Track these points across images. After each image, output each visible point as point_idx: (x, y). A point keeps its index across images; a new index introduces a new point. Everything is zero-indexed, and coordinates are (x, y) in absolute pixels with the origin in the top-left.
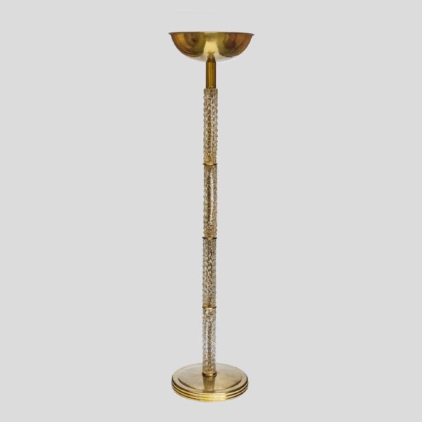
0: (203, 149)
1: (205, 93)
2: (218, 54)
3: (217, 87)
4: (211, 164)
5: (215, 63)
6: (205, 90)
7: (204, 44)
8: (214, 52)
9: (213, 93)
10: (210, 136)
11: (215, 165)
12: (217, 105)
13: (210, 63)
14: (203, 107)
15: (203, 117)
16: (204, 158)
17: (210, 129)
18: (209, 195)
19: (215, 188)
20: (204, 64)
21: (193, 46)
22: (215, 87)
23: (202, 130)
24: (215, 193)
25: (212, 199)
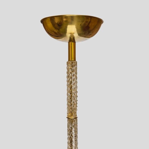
0: (66, 106)
1: (67, 65)
2: (77, 35)
3: (77, 60)
4: (72, 118)
5: (75, 42)
6: (67, 62)
7: (66, 27)
8: (74, 33)
9: (73, 64)
10: (71, 96)
11: (76, 118)
12: (76, 73)
13: (70, 43)
14: (66, 75)
15: (66, 82)
16: (68, 113)
17: (71, 91)
18: (71, 141)
19: (76, 136)
20: (67, 44)
21: (59, 30)
22: (75, 60)
23: (66, 92)
24: (76, 140)
25: (74, 145)
